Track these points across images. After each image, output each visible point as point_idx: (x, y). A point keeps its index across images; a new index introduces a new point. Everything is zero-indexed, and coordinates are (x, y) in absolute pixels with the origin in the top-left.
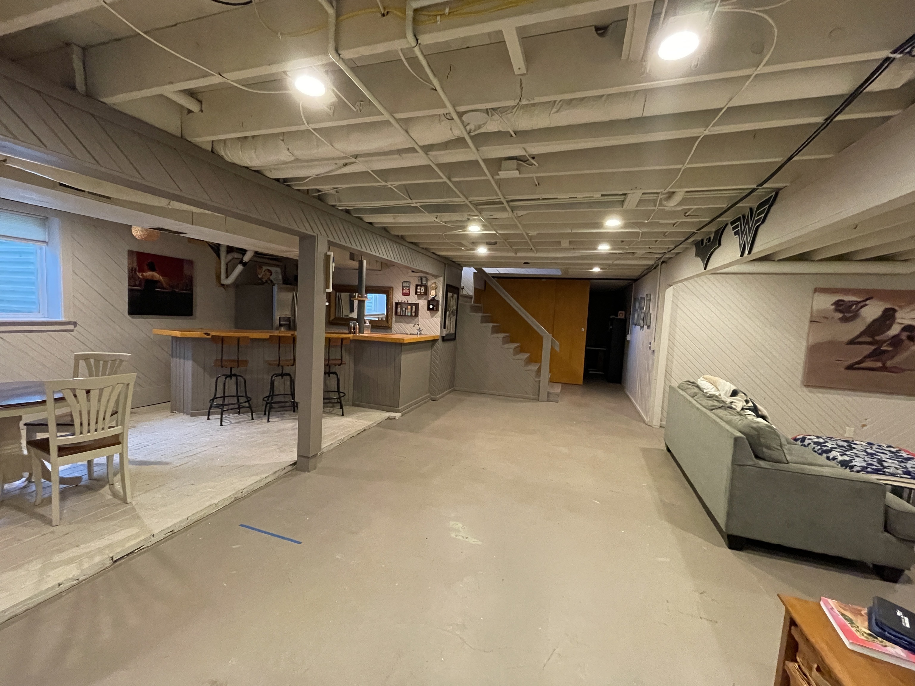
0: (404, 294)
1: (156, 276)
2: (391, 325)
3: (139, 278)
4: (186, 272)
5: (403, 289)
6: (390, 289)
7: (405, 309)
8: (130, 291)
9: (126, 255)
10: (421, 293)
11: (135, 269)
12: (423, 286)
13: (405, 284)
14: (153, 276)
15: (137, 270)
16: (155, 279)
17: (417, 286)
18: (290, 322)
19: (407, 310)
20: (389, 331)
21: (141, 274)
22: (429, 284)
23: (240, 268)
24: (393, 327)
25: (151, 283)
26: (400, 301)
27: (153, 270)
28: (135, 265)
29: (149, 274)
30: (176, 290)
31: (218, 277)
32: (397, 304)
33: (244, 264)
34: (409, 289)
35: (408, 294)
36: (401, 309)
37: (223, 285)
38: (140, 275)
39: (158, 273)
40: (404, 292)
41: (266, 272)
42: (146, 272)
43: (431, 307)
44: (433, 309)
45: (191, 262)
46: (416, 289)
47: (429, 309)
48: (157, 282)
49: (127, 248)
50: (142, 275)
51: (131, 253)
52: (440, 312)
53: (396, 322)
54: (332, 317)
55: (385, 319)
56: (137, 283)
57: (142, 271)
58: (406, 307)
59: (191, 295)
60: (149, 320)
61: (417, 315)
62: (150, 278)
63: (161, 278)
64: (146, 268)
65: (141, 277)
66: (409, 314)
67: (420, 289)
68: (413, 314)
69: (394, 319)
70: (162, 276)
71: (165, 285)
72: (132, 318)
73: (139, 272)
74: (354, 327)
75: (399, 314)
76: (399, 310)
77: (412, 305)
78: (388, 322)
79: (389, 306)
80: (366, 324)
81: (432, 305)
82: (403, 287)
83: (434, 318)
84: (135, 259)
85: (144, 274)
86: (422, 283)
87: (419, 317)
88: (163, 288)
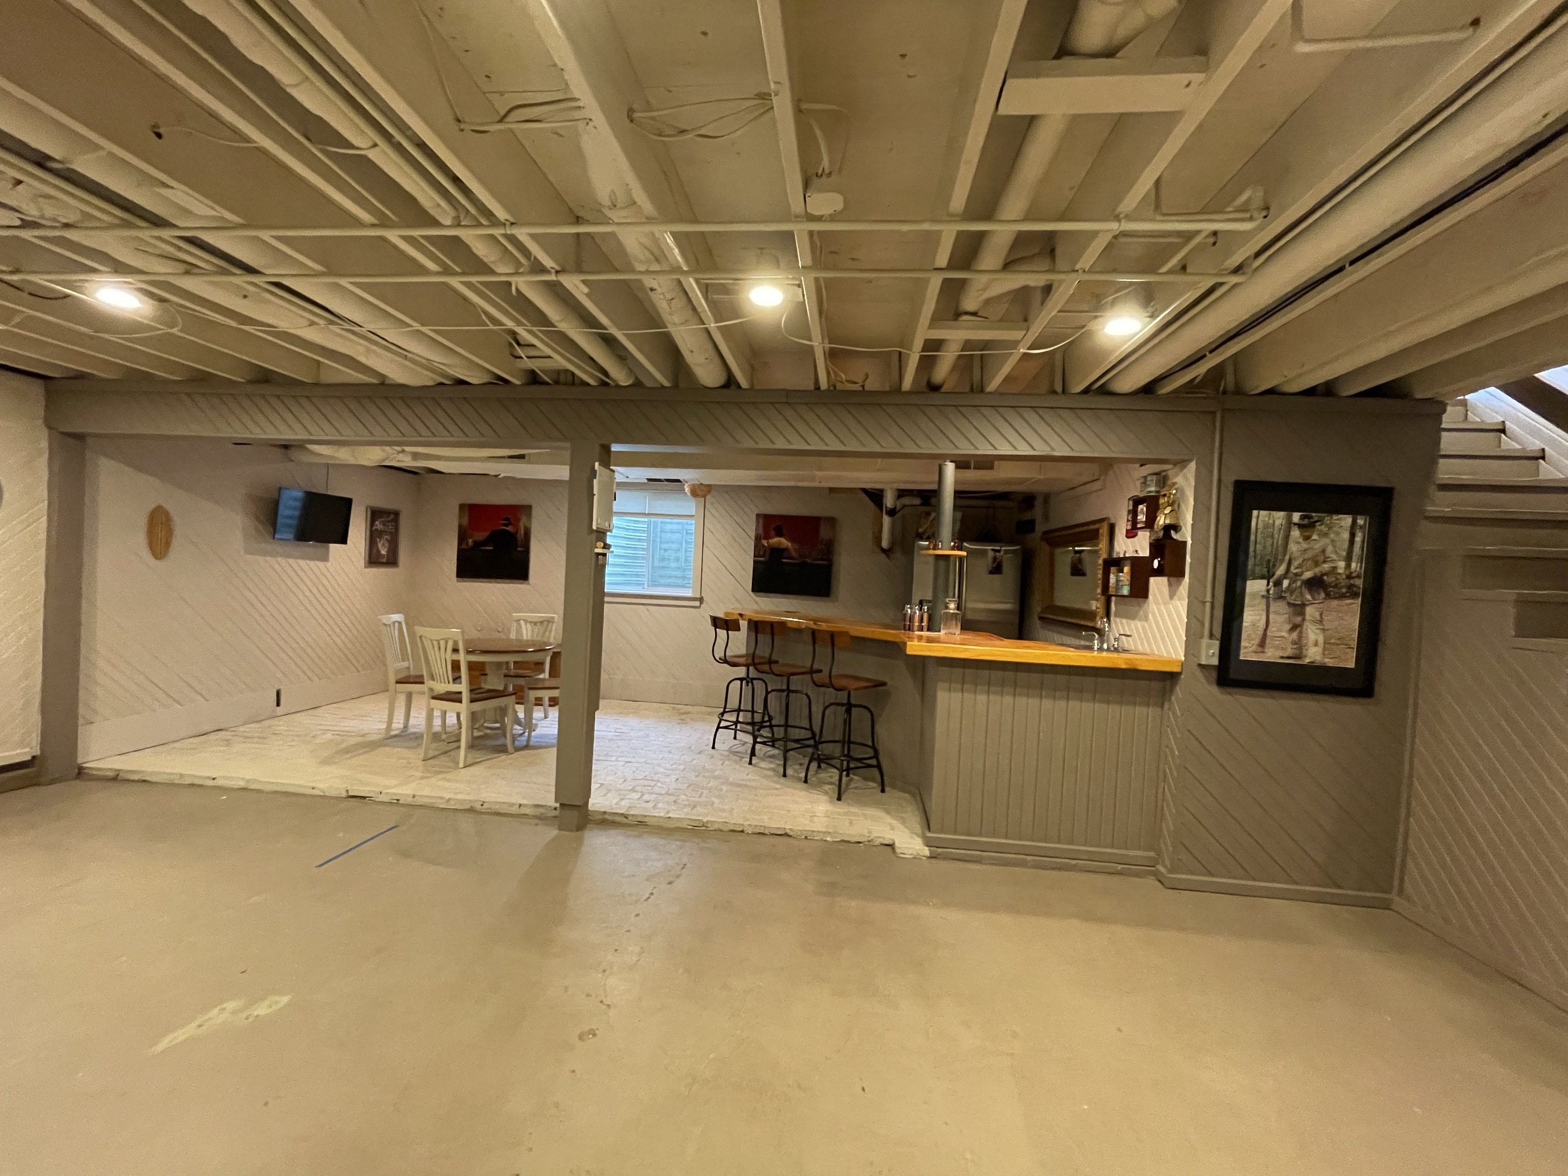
0: (1128, 534)
1: (784, 542)
3: (764, 546)
4: (824, 533)
5: (1127, 520)
6: (1101, 525)
9: (755, 518)
12: (1146, 500)
14: (780, 543)
16: (782, 547)
17: (1135, 503)
21: (766, 541)
23: (887, 520)
25: (777, 552)
27: (779, 534)
28: (761, 531)
29: (775, 540)
30: (808, 560)
31: (877, 539)
32: (1107, 565)
33: (891, 513)
37: (883, 551)
38: (765, 543)
39: (786, 539)
42: (773, 538)
44: (1162, 571)
45: (832, 521)
48: (786, 550)
49: (757, 510)
50: (768, 543)
51: (759, 515)
56: (761, 553)
57: (767, 537)
59: (831, 565)
60: (774, 600)
62: (777, 546)
63: (789, 544)
64: (773, 533)
65: (767, 545)
70: (790, 542)
71: (794, 554)
73: (765, 539)
75: (1111, 591)
76: (1112, 579)
81: (1158, 557)
82: (1129, 512)
83: (1175, 602)
84: (761, 520)
85: (770, 541)
88: (792, 558)
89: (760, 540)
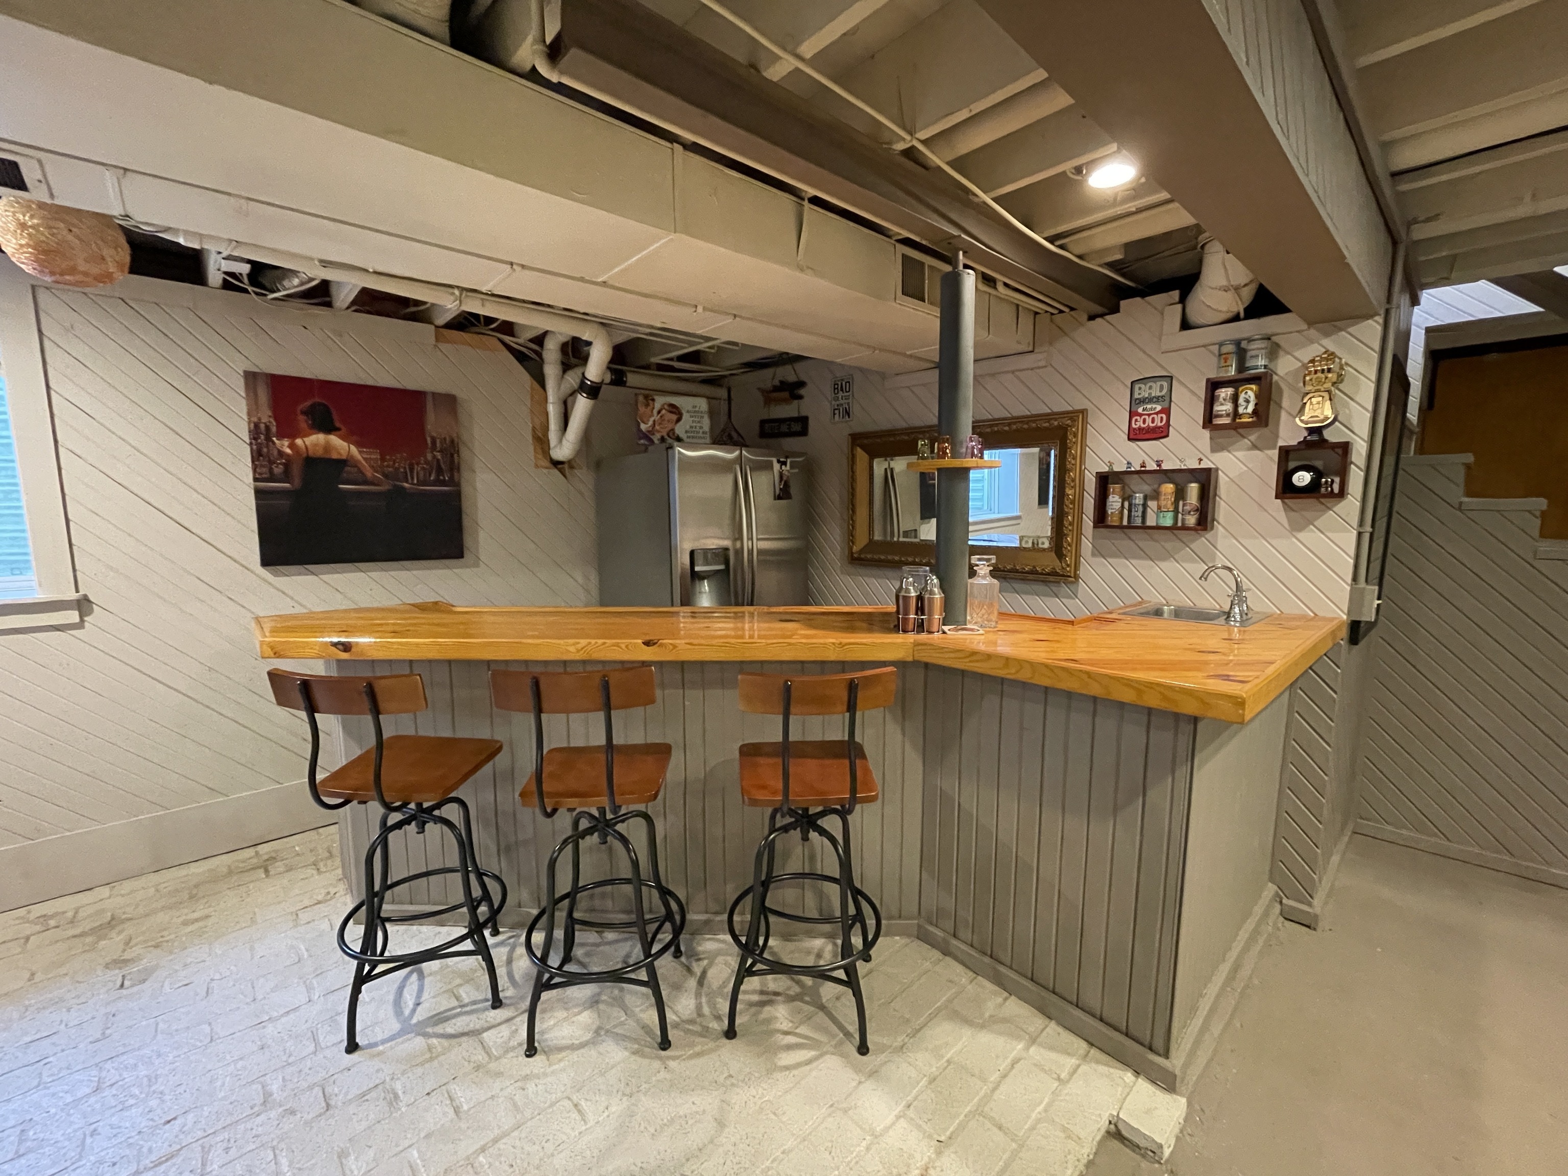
0: (1135, 435)
1: (339, 445)
2: (1077, 568)
4: (436, 429)
5: (1132, 414)
6: (1073, 420)
7: (1146, 498)
8: (260, 494)
9: (240, 384)
10: (1236, 414)
11: (268, 428)
12: (1255, 379)
13: (1143, 392)
14: (327, 447)
15: (274, 429)
17: (1214, 386)
18: (727, 562)
19: (1152, 504)
20: (1064, 589)
21: (286, 443)
22: (1285, 366)
23: (582, 405)
24: (1081, 573)
25: (321, 469)
26: (1120, 467)
27: (329, 428)
28: (266, 416)
29: (314, 441)
30: (406, 486)
31: (541, 441)
32: (1104, 481)
33: (593, 391)
34: (1167, 411)
35: (1160, 433)
36: (1127, 498)
37: (556, 464)
39: (343, 438)
40: (1138, 423)
41: (664, 412)
42: (304, 435)
43: (1302, 478)
44: (1312, 489)
45: (449, 402)
46: (1211, 400)
47: (1286, 489)
48: (342, 463)
49: (242, 366)
50: (292, 446)
51: (251, 378)
52: (1351, 505)
53: (1097, 552)
54: (861, 541)
55: (1047, 545)
56: (278, 470)
58: (1147, 488)
59: (457, 496)
61: (1205, 521)
62: (320, 453)
63: (354, 451)
64: (302, 421)
65: (288, 451)
66: (1168, 521)
67: (1235, 399)
68: (1191, 520)
69: (1087, 545)
70: (358, 445)
71: (369, 473)
72: (276, 575)
73: (281, 436)
74: (920, 598)
75: (1113, 520)
76: (1114, 502)
77: (1178, 477)
78: (1060, 555)
79: (1069, 491)
80: (976, 581)
81: (1307, 468)
82: (1135, 402)
83: (1310, 536)
84: (263, 395)
85: (299, 441)
86: (1241, 368)
87: (1219, 529)
88: (366, 482)
89: (268, 439)
